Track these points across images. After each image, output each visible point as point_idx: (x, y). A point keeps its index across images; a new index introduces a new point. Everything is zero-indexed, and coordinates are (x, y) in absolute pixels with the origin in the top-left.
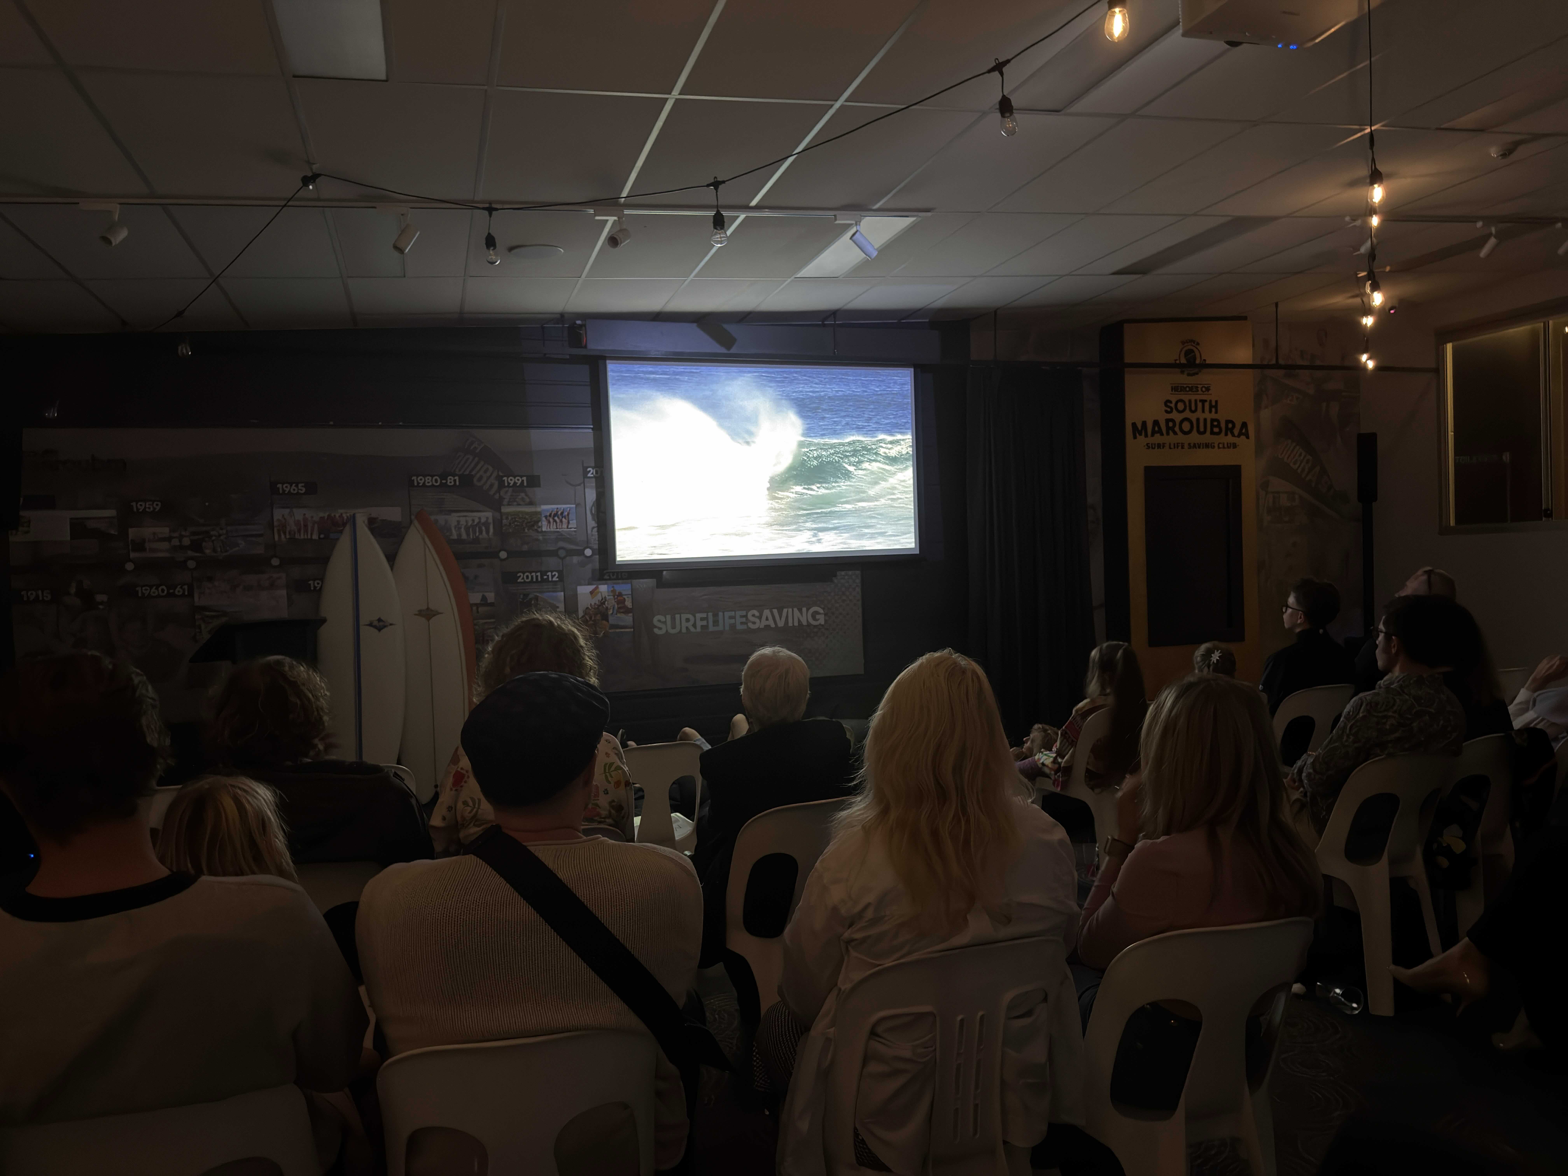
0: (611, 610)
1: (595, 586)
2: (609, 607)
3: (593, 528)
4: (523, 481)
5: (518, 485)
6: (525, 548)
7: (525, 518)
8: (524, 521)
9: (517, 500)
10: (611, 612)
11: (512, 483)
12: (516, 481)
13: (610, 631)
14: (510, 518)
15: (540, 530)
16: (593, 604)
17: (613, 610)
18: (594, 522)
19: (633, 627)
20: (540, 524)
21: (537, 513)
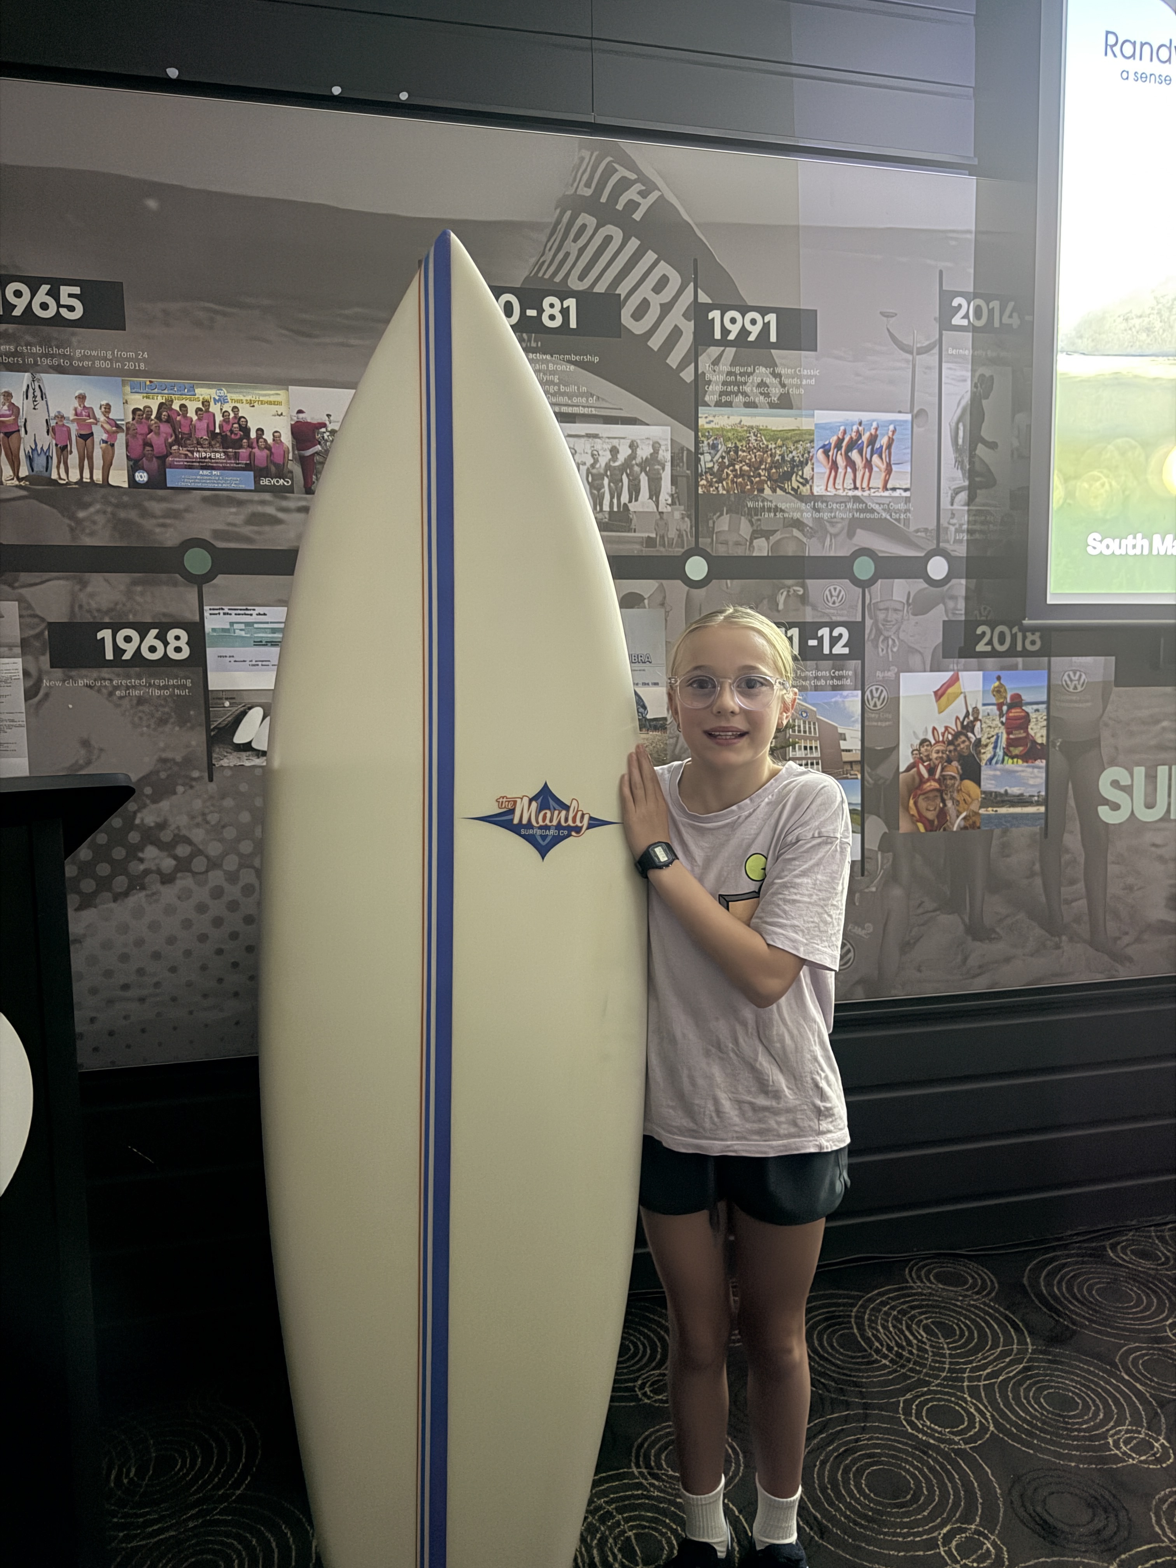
0: (991, 747)
1: (951, 674)
2: (984, 742)
3: (957, 492)
4: (766, 326)
5: (752, 338)
6: (762, 548)
7: (765, 450)
8: (761, 463)
9: (747, 389)
10: (988, 756)
11: (735, 330)
12: (749, 326)
13: (982, 811)
14: (722, 448)
15: (805, 490)
16: (941, 730)
17: (995, 748)
18: (959, 474)
19: (1045, 802)
20: (807, 470)
21: (799, 437)
